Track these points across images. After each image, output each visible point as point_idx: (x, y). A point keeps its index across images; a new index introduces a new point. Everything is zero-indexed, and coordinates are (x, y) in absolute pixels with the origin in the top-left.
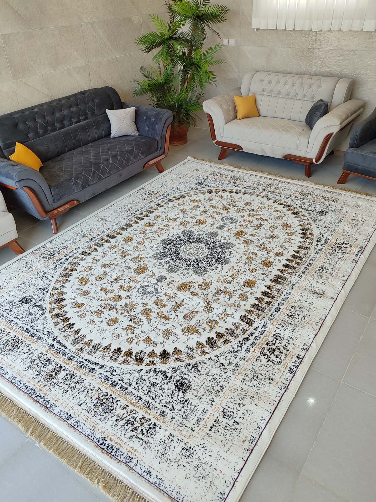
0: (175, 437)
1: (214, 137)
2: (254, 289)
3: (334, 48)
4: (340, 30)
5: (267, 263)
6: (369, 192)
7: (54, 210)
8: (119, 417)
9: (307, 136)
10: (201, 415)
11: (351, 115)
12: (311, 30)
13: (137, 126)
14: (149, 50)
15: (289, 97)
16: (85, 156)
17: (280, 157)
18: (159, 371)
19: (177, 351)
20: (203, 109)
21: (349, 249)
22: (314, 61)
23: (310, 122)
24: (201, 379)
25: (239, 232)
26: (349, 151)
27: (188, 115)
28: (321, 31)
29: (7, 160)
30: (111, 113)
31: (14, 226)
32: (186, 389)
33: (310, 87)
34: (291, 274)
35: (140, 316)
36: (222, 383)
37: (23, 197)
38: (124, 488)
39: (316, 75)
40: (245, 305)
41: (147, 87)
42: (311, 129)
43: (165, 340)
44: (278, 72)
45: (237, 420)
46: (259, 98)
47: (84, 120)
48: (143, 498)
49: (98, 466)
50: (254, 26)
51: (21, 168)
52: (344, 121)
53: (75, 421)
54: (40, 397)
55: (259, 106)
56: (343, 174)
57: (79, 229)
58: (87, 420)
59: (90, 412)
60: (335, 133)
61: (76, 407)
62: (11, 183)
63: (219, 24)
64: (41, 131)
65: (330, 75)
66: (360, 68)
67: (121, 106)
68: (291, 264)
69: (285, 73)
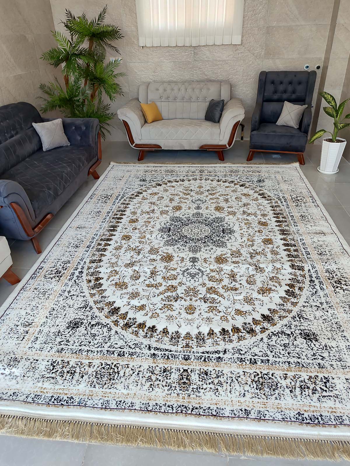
7: (37, 226)
8: (290, 387)
21: (305, 200)
53: (256, 413)
58: (265, 406)
59: (259, 397)
61: (242, 399)
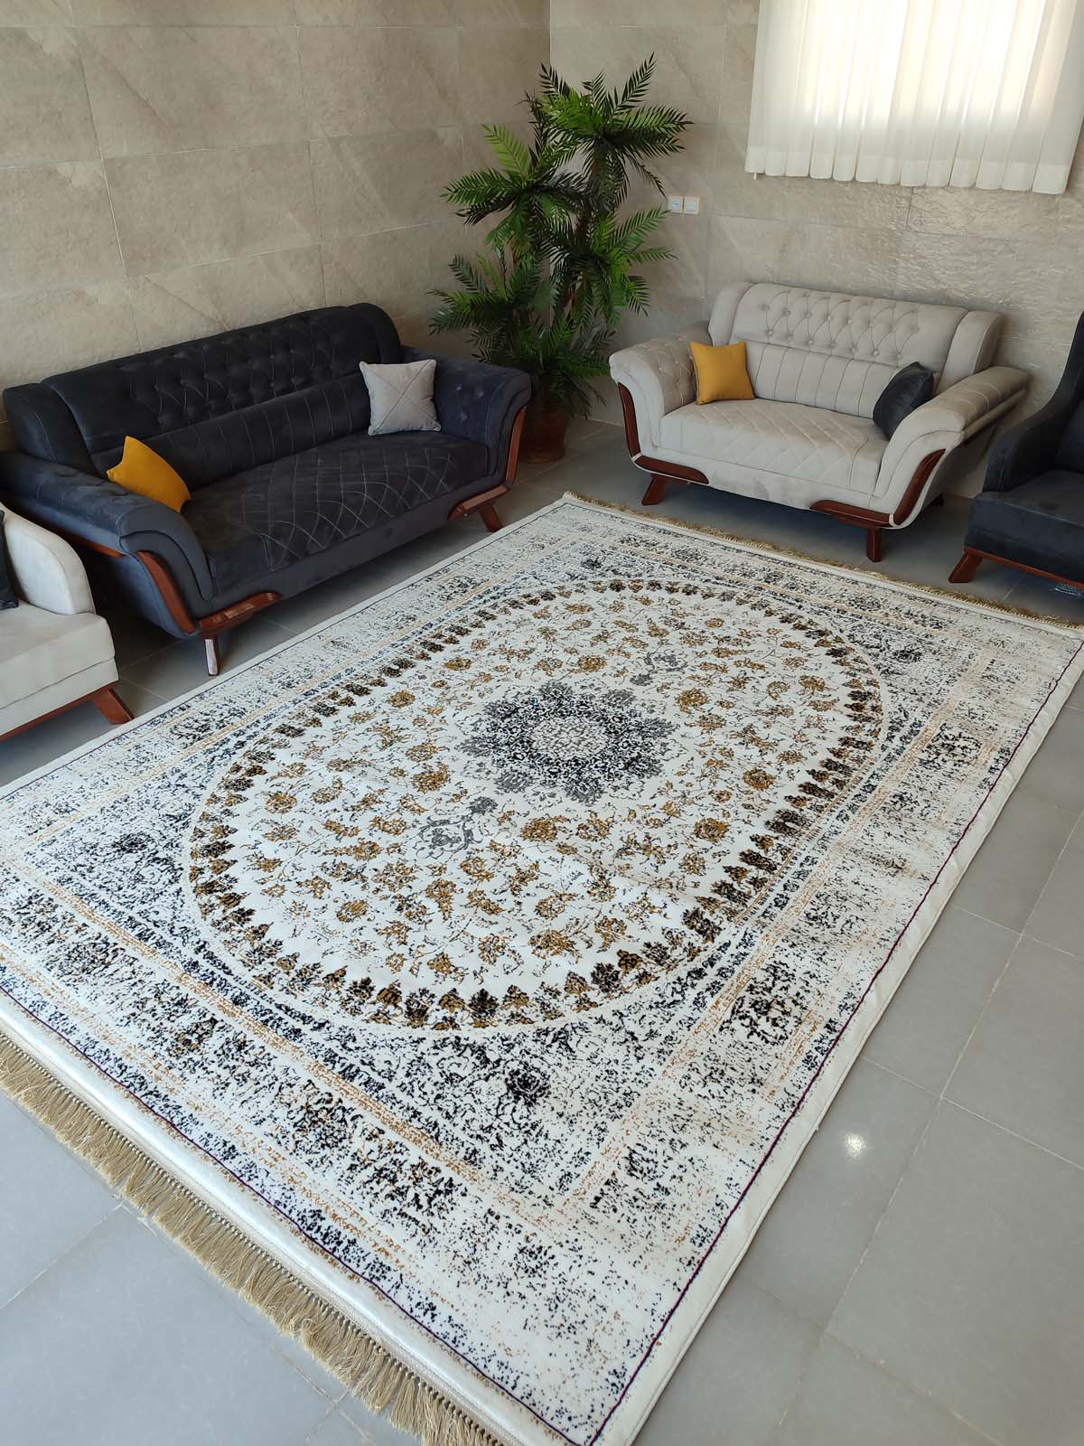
0: (503, 1220)
1: (634, 446)
2: (724, 845)
3: (954, 232)
4: (972, 187)
5: (758, 780)
6: (1033, 608)
7: (212, 614)
8: (358, 1159)
9: (877, 455)
10: (572, 1166)
11: (992, 407)
12: (899, 184)
13: (436, 407)
14: (477, 215)
15: (834, 351)
16: (302, 479)
17: (801, 505)
18: (467, 1045)
19: (515, 995)
20: (608, 373)
21: (974, 753)
22: (902, 264)
23: (886, 417)
24: (576, 1071)
25: (688, 694)
26: (981, 499)
27: (569, 385)
28: (924, 187)
29: (100, 481)
30: (373, 374)
31: (111, 652)
32: (535, 1095)
33: (890, 328)
34: (820, 809)
35: (422, 898)
36: (628, 1083)
37: (138, 577)
38: (363, 1344)
39: (906, 298)
40: (696, 885)
41: (468, 310)
42: (888, 436)
43: (486, 965)
44: (807, 288)
45: (664, 1182)
46: (755, 351)
47: (303, 386)
48: (412, 1374)
49: (299, 1283)
50: (752, 166)
51: (136, 503)
52: (973, 420)
53: (244, 1163)
54: (157, 1096)
55: (754, 371)
56: (964, 556)
57: (275, 667)
58: (274, 1163)
59: (283, 1141)
60: (948, 450)
61: (248, 1127)
62: (107, 540)
63: (661, 158)
64: (190, 411)
65: (942, 300)
66: (1022, 286)
67: (400, 355)
68: (819, 785)
69: (826, 290)
